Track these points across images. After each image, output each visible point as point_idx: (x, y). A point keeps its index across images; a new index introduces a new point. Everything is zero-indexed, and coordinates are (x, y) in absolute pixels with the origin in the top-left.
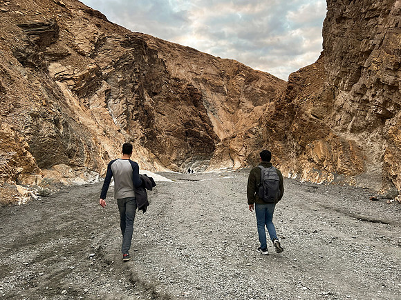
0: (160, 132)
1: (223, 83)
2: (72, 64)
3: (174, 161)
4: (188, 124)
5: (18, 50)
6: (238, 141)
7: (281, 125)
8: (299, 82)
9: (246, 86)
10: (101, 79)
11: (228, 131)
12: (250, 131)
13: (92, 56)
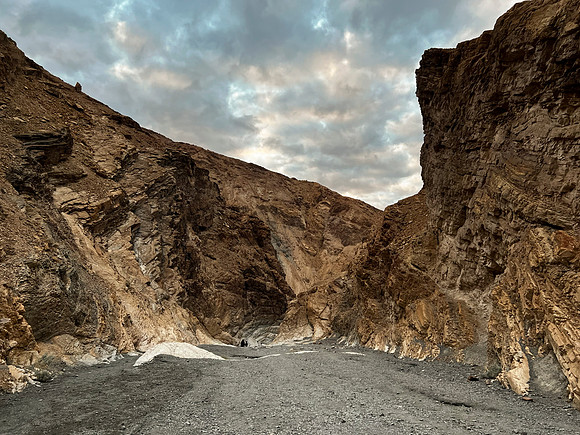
0: (207, 284)
1: (300, 213)
2: (87, 189)
3: (227, 327)
4: (249, 272)
5: (13, 171)
6: (320, 297)
7: (375, 276)
8: (397, 219)
9: (331, 218)
10: (127, 210)
11: (308, 281)
12: (336, 283)
13: (117, 179)
